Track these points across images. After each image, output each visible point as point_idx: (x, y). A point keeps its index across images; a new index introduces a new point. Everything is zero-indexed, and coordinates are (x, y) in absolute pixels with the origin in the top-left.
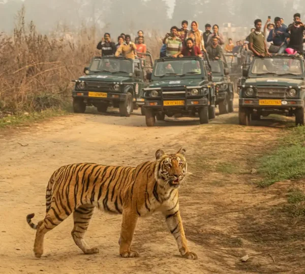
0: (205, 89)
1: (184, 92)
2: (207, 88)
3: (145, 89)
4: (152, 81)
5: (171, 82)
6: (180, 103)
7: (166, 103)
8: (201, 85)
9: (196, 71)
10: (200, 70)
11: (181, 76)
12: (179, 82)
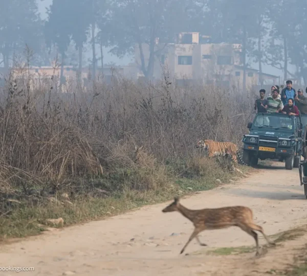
0: (293, 142)
1: (276, 142)
2: (294, 140)
3: (246, 135)
4: (253, 129)
5: (267, 133)
6: (272, 150)
7: (261, 148)
8: (290, 138)
9: (288, 126)
10: (291, 126)
11: (276, 129)
12: (273, 133)
